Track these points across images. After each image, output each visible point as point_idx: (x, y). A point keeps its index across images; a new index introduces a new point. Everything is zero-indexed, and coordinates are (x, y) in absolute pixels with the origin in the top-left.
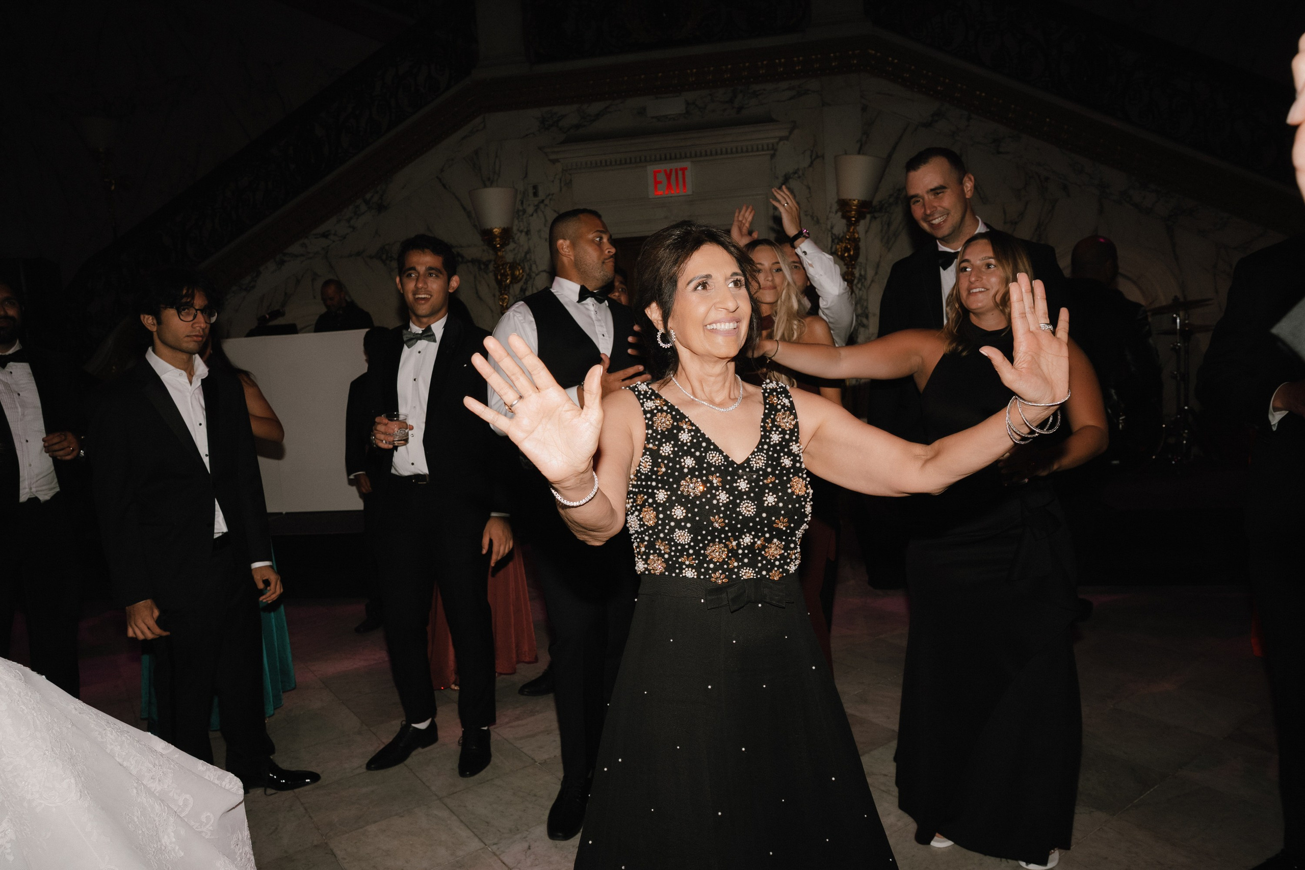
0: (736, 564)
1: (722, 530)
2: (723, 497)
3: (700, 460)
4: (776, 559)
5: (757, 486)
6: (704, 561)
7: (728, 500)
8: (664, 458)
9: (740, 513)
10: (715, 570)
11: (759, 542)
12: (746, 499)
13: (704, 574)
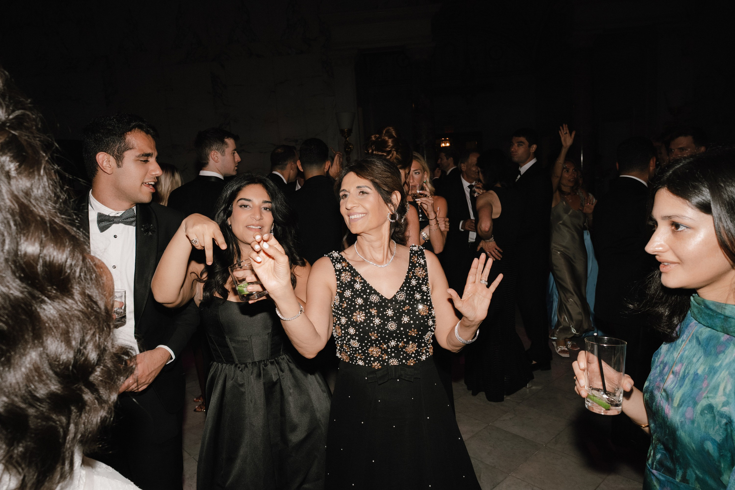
0: (387, 357)
1: (377, 340)
2: (377, 321)
3: (366, 300)
4: (413, 353)
5: (399, 312)
6: (368, 356)
7: (380, 323)
8: (346, 298)
9: (387, 329)
10: (374, 361)
11: (400, 344)
12: (391, 321)
13: (368, 364)
